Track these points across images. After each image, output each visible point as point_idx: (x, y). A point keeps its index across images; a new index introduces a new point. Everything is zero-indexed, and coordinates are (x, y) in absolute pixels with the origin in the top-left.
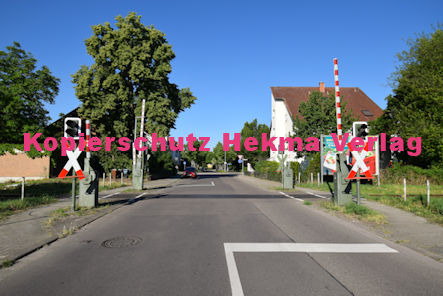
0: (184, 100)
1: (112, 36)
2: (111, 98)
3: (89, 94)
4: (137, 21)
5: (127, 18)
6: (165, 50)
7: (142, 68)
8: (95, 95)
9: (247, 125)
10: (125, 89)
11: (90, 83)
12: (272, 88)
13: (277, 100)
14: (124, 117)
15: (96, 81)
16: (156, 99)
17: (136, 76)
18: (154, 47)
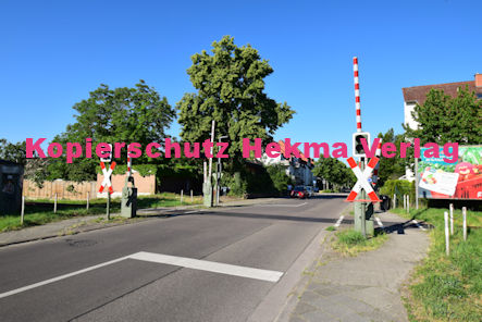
1: (205, 63)
3: (187, 119)
4: (229, 44)
5: (220, 42)
6: (257, 67)
7: (231, 89)
8: (193, 119)
9: (381, 136)
10: (219, 111)
11: (190, 108)
13: (409, 104)
15: (194, 107)
16: (246, 117)
17: (226, 97)
18: (247, 66)
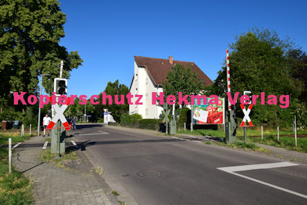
0: (73, 61)
2: (9, 54)
7: (43, 31)
9: (110, 84)
12: (135, 57)
13: (139, 67)
14: (21, 73)
16: (52, 59)
